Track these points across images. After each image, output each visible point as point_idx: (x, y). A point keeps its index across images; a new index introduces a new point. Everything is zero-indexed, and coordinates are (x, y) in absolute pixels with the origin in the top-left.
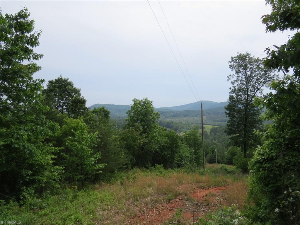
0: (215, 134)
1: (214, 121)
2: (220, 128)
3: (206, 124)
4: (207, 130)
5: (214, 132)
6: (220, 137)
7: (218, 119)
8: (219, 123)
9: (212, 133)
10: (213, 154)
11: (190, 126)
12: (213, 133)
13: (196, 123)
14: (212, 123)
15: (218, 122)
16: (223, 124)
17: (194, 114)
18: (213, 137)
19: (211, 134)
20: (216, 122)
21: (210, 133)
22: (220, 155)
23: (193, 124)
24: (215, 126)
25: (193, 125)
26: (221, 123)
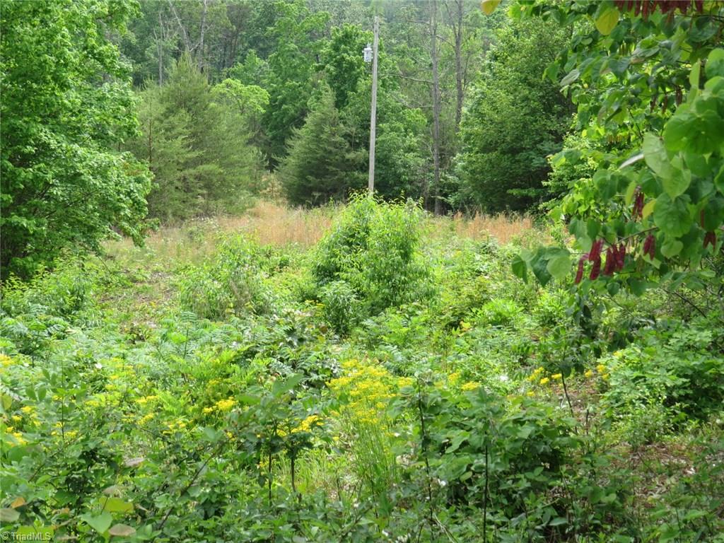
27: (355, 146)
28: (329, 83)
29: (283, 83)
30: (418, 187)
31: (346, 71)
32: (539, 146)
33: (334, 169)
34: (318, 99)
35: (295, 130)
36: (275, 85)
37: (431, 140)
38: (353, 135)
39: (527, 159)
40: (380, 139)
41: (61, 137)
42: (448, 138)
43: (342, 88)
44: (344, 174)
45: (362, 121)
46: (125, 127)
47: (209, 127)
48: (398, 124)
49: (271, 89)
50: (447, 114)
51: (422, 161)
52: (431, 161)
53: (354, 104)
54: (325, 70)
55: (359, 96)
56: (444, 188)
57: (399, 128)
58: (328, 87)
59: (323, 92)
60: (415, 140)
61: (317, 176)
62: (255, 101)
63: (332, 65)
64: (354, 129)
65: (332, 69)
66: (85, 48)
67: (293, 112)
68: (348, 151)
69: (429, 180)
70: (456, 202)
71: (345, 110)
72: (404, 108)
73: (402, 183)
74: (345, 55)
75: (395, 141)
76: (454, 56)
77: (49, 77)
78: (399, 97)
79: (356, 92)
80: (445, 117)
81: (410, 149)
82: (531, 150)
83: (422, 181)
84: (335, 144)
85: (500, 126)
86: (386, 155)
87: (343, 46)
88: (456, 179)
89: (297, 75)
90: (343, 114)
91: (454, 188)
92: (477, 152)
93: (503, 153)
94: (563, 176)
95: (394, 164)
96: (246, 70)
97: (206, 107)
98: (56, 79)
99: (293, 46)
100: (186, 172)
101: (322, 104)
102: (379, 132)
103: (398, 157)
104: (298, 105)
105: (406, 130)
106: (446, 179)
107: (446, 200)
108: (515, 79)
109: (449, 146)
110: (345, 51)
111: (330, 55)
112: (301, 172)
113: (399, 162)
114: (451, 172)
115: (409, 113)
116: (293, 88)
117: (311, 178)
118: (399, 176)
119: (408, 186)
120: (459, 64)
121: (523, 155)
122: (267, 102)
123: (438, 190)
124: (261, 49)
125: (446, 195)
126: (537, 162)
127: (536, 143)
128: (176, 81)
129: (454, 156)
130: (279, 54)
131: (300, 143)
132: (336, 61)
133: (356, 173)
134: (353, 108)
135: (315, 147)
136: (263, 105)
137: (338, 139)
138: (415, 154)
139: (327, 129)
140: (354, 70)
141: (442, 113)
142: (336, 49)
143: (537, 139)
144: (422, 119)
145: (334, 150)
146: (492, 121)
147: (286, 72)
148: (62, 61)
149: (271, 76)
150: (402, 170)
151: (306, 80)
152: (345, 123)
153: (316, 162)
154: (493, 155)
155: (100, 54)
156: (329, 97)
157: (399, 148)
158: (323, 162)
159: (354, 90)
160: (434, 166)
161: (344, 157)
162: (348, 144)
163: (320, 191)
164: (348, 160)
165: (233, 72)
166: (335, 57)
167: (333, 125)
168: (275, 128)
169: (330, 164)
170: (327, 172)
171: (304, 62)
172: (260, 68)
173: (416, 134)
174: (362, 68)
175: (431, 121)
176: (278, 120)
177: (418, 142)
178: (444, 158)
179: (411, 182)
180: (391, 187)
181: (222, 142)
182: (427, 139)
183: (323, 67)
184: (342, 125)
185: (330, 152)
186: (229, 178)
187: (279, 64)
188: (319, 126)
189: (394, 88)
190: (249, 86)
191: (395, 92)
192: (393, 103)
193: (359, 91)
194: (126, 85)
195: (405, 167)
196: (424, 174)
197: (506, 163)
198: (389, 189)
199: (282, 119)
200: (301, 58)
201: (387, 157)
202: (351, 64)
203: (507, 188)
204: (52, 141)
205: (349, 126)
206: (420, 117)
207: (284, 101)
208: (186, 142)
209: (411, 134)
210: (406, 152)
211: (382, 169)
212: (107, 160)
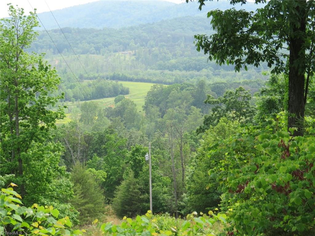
0: (163, 113)
1: (162, 68)
2: (182, 89)
3: (131, 80)
4: (135, 101)
5: (158, 104)
6: (180, 121)
7: (173, 61)
8: (177, 72)
9: (153, 110)
10: (136, 176)
11: (71, 87)
12: (155, 110)
13: (97, 75)
14: (155, 74)
15: (174, 72)
16: (192, 77)
17: (89, 43)
18: (156, 122)
19: (147, 113)
20: (167, 72)
21: (146, 108)
22: (167, 179)
23: (87, 78)
24: (165, 83)
25: (85, 83)
26: (184, 72)
27: (143, 193)
28: (131, 168)
29: (110, 168)
30: (169, 208)
31: (138, 163)
32: (216, 191)
33: (135, 202)
34: (127, 175)
35: (117, 187)
36: (107, 169)
37: (173, 189)
38: (142, 188)
39: (212, 196)
40: (153, 189)
41: (48, 200)
42: (180, 188)
43: (137, 170)
44: (139, 204)
45: (145, 183)
46: (69, 194)
47: (88, 190)
48: (160, 183)
49: (106, 170)
50: (179, 178)
51: (170, 197)
52: (174, 197)
53: (142, 176)
54: (129, 163)
55: (143, 173)
56: (179, 207)
57: (160, 185)
58: (131, 170)
59: (129, 172)
60: (166, 189)
61: (129, 205)
62: (101, 176)
63: (132, 161)
64: (142, 186)
65: (132, 163)
66: (55, 168)
67: (115, 179)
68: (141, 195)
69: (173, 205)
70: (184, 213)
71: (138, 179)
72: (161, 176)
73: (163, 206)
74: (137, 157)
75: (159, 190)
76: (180, 155)
77: (44, 180)
78: (160, 172)
79: (142, 171)
80: (178, 179)
81: (165, 193)
82: (213, 192)
83: (171, 205)
84: (135, 193)
85: (201, 184)
86: (155, 196)
87: (136, 154)
88: (184, 203)
89: (116, 164)
90: (138, 180)
91: (183, 207)
92: (193, 195)
93: (203, 194)
94: (226, 202)
95: (159, 199)
96: (93, 162)
97: (86, 182)
98: (47, 180)
99: (113, 153)
100: (81, 207)
101: (129, 176)
102: (153, 186)
103: (161, 196)
104: (117, 176)
105: (163, 185)
106: (180, 204)
107: (180, 212)
108: (205, 167)
109: (180, 191)
110: (137, 155)
111: (131, 157)
112: (122, 204)
113: (161, 198)
114: (182, 201)
115: (163, 178)
116: (114, 170)
117: (127, 207)
118: (161, 204)
119: (165, 208)
120: (182, 158)
121: (211, 194)
122: (106, 177)
123: (177, 208)
124: (98, 153)
125: (180, 210)
126: (216, 197)
127: (215, 190)
128: (75, 173)
129: (183, 194)
130: (108, 156)
131: (120, 193)
132: (133, 160)
133: (144, 204)
134: (142, 178)
135: (127, 194)
136: (104, 178)
137: (136, 190)
138: (167, 194)
139: (132, 187)
140: (141, 163)
141: (177, 177)
142: (133, 154)
143: (215, 188)
144: (169, 180)
145: (135, 195)
146: (198, 183)
147: (111, 164)
148: (49, 174)
149: (105, 165)
150: (162, 201)
151: (119, 166)
152: (138, 184)
153: (127, 200)
154: (199, 195)
155: (60, 170)
156: (132, 174)
157: (160, 193)
158: (130, 200)
159: (141, 171)
160: (175, 199)
161: (139, 197)
162: (140, 192)
163: (130, 211)
164: (141, 199)
165: (88, 163)
166: (133, 158)
167: (134, 185)
168: (108, 186)
169: (133, 201)
170: (132, 204)
171: (118, 159)
172: (99, 161)
173: (167, 187)
174: (144, 162)
175: (172, 181)
176: (109, 183)
177: (168, 190)
178: (178, 196)
179: (166, 206)
180: (159, 208)
181: (93, 195)
182: (171, 188)
183: (129, 162)
184: (137, 185)
185: (133, 196)
186: (97, 209)
187: (108, 160)
188: (128, 186)
189: (157, 169)
190: (98, 171)
191: (157, 170)
192: (157, 175)
193: (143, 171)
194: (68, 180)
195: (164, 200)
196: (171, 202)
197: (204, 198)
198: (158, 210)
199: (111, 183)
200: (117, 157)
201: (156, 197)
202: (140, 160)
203: (205, 207)
204: (45, 202)
205: (140, 185)
206: (168, 180)
207: (111, 175)
208: (80, 196)
209: (165, 187)
210: (163, 194)
211: (154, 201)
212: (65, 207)
